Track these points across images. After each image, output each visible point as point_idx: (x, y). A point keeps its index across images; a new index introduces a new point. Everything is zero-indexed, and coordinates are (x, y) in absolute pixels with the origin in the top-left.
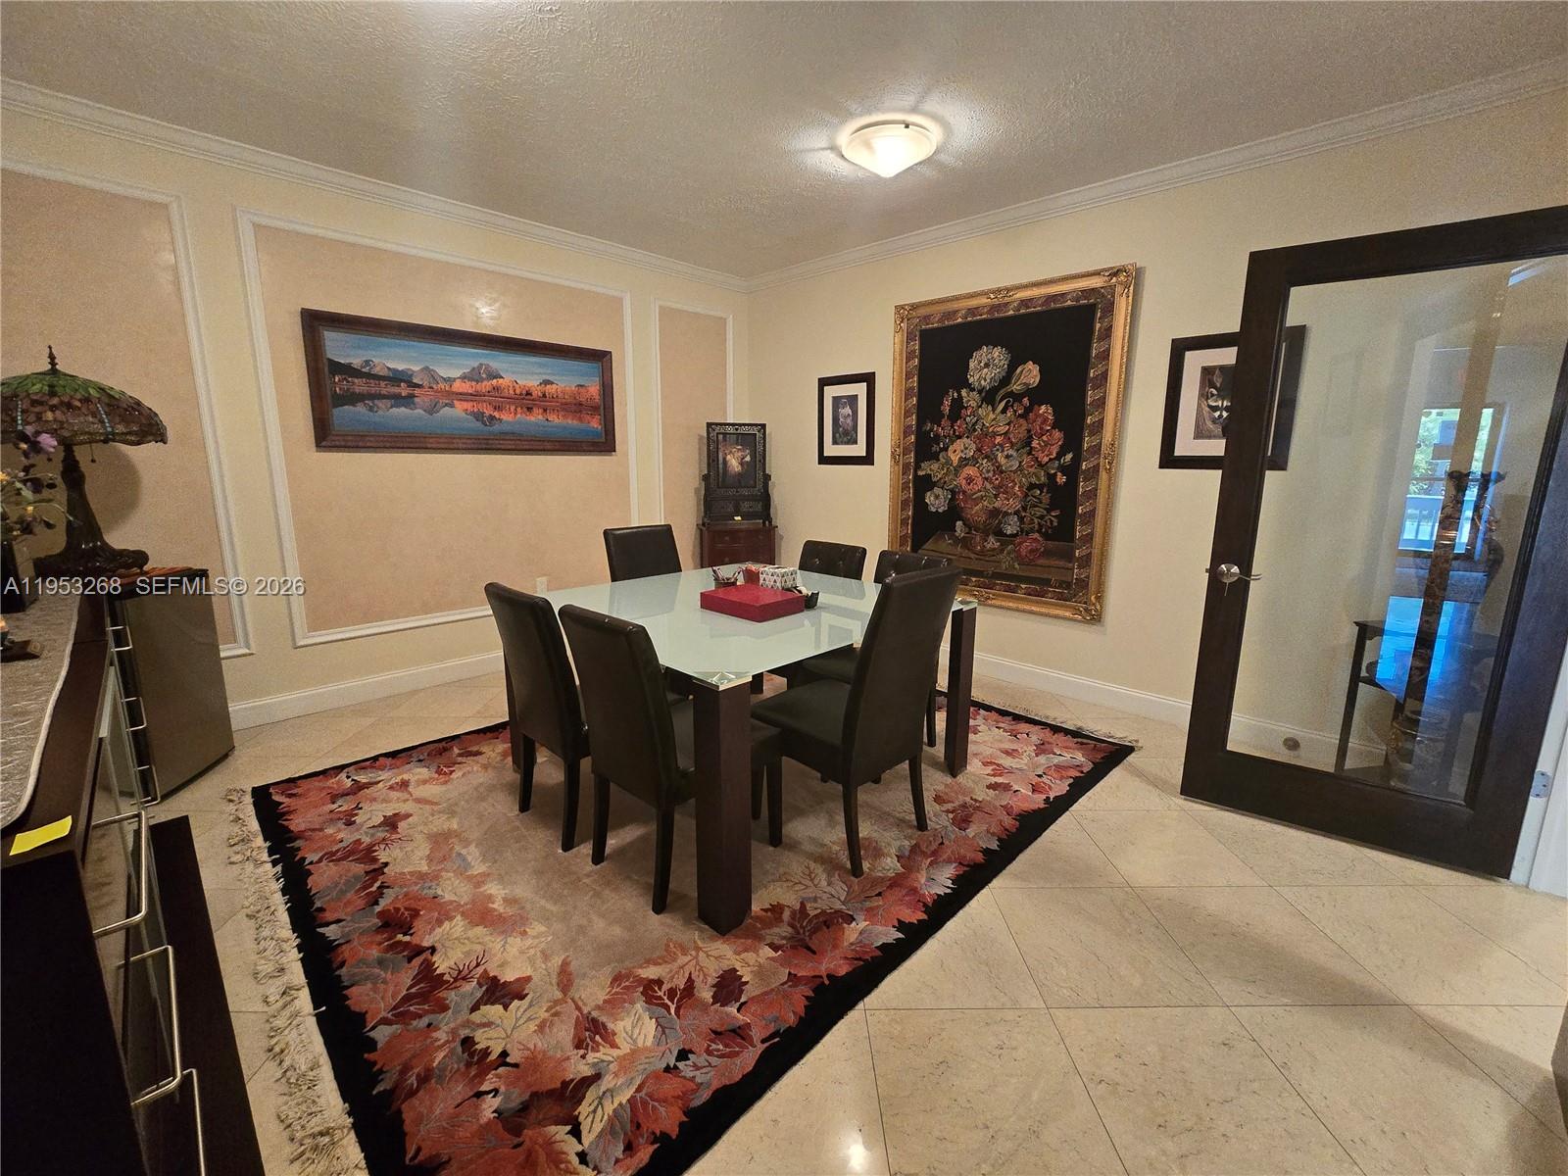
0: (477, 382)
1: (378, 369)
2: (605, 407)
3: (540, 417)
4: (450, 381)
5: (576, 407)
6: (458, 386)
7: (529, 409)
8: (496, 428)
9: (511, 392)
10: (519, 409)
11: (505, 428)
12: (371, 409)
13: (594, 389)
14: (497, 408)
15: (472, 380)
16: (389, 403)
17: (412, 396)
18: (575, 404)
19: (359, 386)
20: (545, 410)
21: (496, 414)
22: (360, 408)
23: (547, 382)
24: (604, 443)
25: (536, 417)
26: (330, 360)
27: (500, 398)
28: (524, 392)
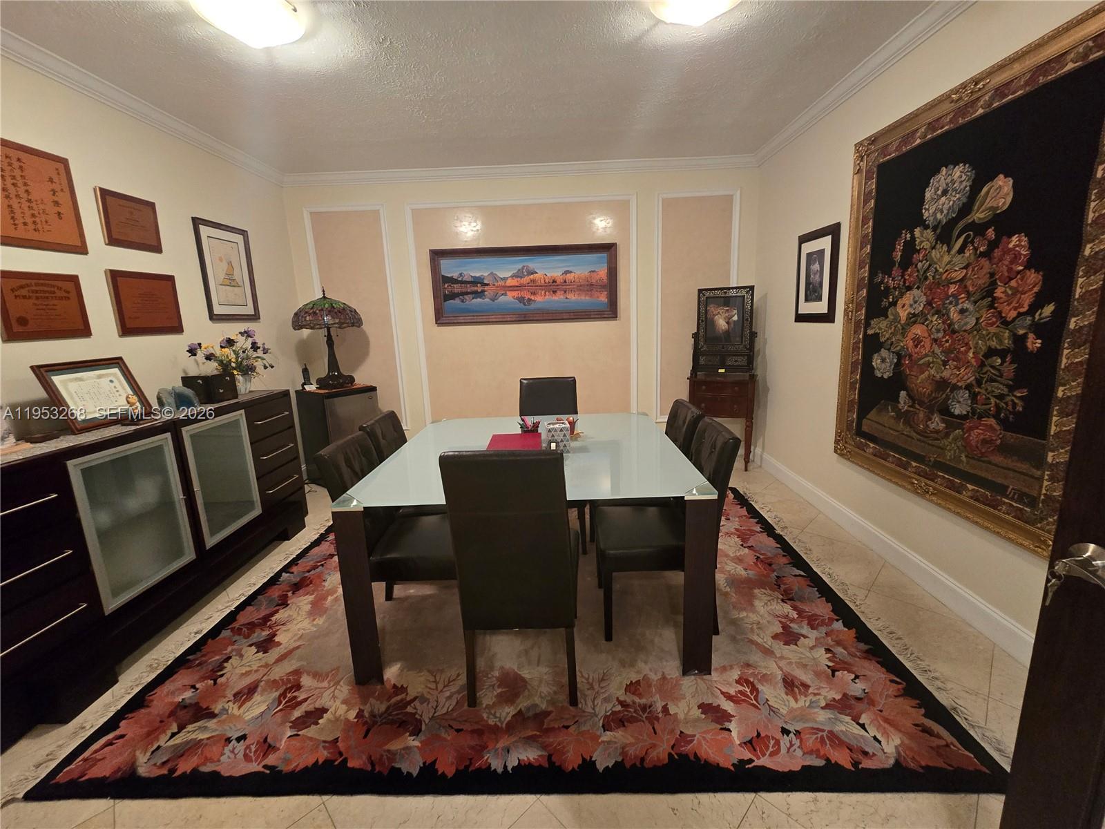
0: (521, 278)
1: (466, 277)
2: (611, 285)
3: (562, 297)
4: (504, 279)
5: (588, 287)
6: (510, 282)
7: (554, 292)
8: (533, 306)
9: (543, 282)
10: (547, 293)
11: (539, 306)
12: (462, 301)
13: (602, 272)
14: (533, 293)
15: (517, 277)
16: (471, 296)
17: (483, 291)
18: (587, 285)
19: (457, 288)
20: (565, 292)
21: (532, 298)
22: (457, 301)
23: (567, 272)
24: (610, 311)
25: (559, 297)
26: (443, 276)
27: (534, 287)
28: (552, 281)
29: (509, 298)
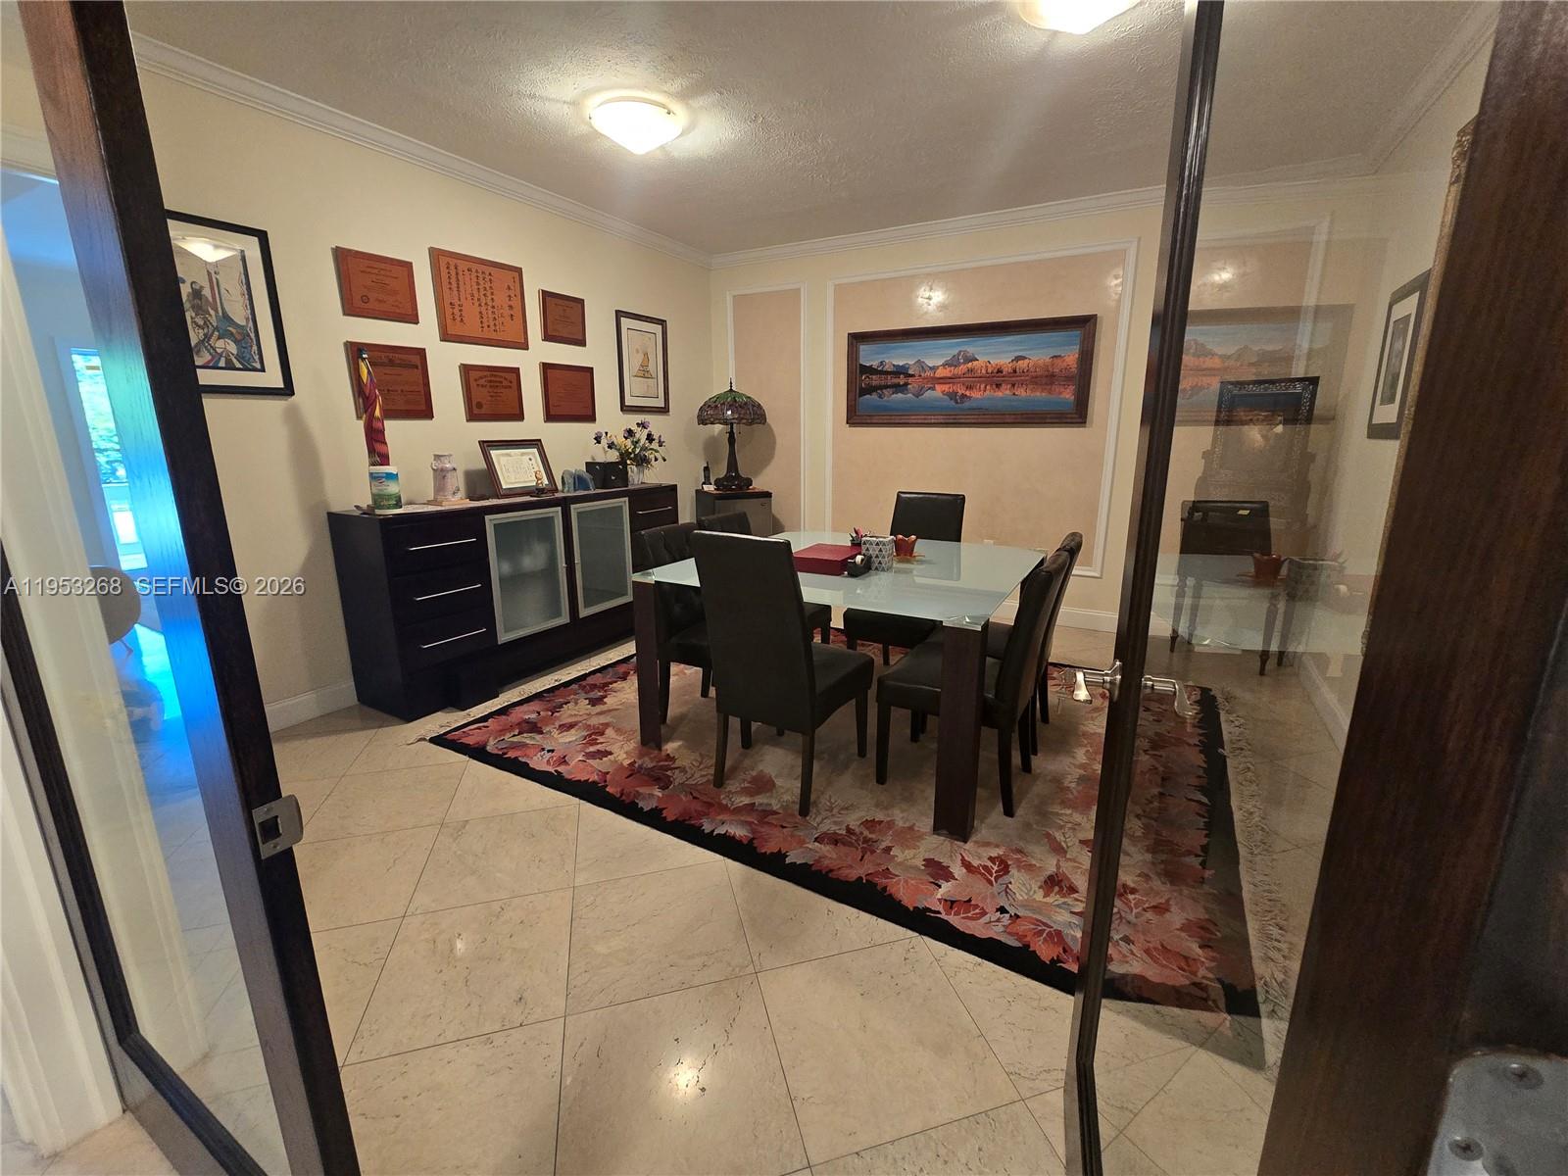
0: (956, 366)
1: (887, 366)
2: (1082, 377)
3: (1008, 392)
4: (934, 369)
5: (1047, 378)
6: (940, 373)
7: (998, 386)
8: (967, 404)
9: (984, 371)
10: (988, 387)
11: (974, 405)
12: (880, 397)
13: (1071, 356)
14: (969, 388)
15: (950, 365)
16: (891, 390)
17: (906, 384)
18: (1047, 376)
19: (875, 380)
20: (1013, 385)
21: (968, 393)
22: (874, 396)
23: (1018, 358)
24: (1077, 414)
25: (1005, 392)
26: (861, 365)
27: (973, 379)
28: (995, 371)
29: (937, 393)
